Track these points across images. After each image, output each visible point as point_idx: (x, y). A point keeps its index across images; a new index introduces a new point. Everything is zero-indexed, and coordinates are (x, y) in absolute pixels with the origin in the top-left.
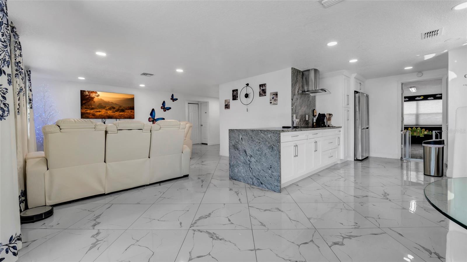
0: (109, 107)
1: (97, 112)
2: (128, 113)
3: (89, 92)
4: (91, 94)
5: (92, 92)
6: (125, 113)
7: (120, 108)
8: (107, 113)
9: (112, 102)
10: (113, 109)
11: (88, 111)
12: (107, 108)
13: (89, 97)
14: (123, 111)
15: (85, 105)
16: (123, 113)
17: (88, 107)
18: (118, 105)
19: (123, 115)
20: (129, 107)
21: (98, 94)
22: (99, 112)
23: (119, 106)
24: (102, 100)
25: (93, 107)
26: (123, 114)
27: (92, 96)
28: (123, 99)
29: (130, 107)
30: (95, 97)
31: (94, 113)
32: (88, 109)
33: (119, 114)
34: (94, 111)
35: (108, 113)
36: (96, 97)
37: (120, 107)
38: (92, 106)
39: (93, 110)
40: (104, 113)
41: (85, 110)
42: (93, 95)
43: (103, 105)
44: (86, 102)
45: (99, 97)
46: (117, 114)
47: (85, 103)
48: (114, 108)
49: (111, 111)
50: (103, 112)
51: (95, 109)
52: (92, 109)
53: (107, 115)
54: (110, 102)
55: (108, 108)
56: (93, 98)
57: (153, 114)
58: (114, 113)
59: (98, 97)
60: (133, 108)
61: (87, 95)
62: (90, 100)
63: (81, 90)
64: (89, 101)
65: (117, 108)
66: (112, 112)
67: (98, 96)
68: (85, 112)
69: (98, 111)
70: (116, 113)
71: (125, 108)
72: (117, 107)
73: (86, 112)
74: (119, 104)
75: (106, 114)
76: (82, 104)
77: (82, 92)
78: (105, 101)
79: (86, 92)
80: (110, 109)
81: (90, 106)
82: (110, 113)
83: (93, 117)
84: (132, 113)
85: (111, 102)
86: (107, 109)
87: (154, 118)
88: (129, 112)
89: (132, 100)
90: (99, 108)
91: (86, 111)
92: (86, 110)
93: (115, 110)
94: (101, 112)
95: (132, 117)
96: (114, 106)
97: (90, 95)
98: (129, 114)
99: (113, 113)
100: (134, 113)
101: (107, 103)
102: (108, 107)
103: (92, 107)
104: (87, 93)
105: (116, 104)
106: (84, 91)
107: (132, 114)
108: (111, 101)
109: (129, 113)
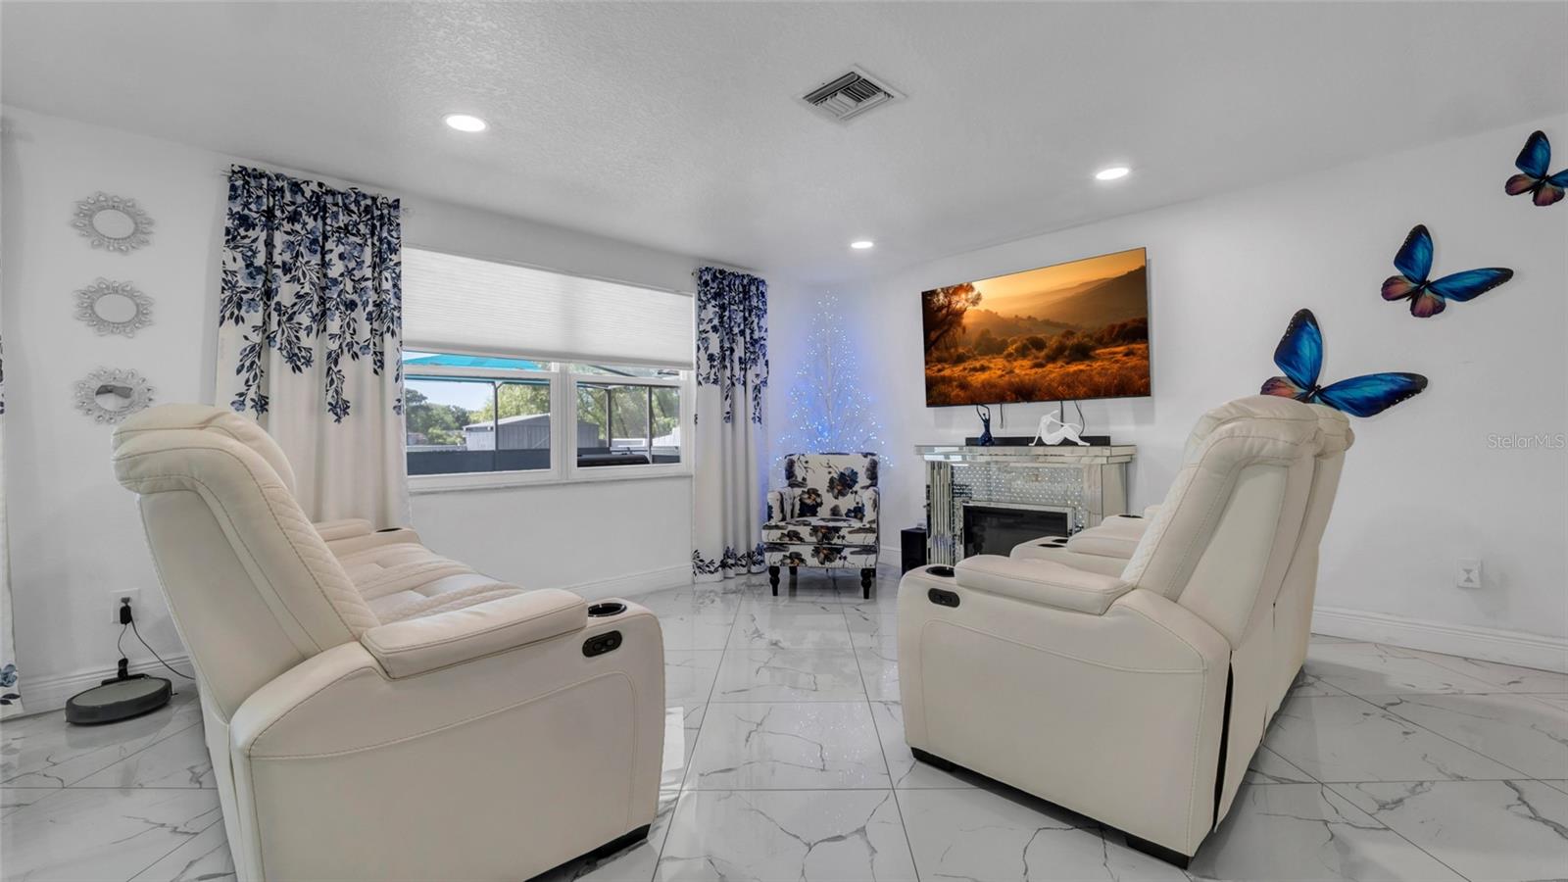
0: (1019, 344)
1: (975, 370)
2: (1108, 361)
3: (946, 291)
4: (955, 299)
5: (959, 289)
6: (1096, 365)
7: (1070, 343)
8: (1011, 372)
9: (1030, 317)
10: (1034, 351)
11: (947, 372)
12: (1011, 349)
13: (948, 314)
14: (1082, 353)
15: (937, 349)
16: (1082, 367)
17: (945, 355)
18: (1057, 325)
19: (1083, 377)
20: (1113, 327)
21: (975, 293)
22: (983, 369)
23: (1062, 331)
24: (991, 313)
25: (961, 350)
26: (1081, 371)
27: (958, 307)
28: (1081, 290)
29: (1124, 326)
30: (965, 310)
31: (965, 377)
32: (945, 361)
33: (1062, 371)
34: (965, 369)
35: (1017, 371)
36: (971, 308)
37: (1070, 334)
38: (956, 346)
39: (961, 368)
40: (999, 372)
41: (935, 368)
42: (960, 301)
43: (998, 339)
44: (938, 333)
45: (981, 303)
46: (1055, 371)
47: (938, 338)
48: (1039, 345)
49: (1027, 363)
50: (995, 370)
51: (969, 358)
52: (960, 359)
53: (1011, 384)
54: (1022, 319)
55: (1016, 350)
56: (959, 314)
57: (1306, 349)
58: (1040, 370)
59: (976, 308)
60: (1137, 332)
61: (941, 308)
62: (951, 324)
63: (923, 294)
64: (947, 331)
65: (1053, 343)
66: (1031, 368)
67: (978, 298)
68: (936, 376)
69: (978, 365)
70: (1050, 366)
71: (1090, 336)
72: (1052, 337)
73: (942, 373)
74: (1061, 321)
75: (1007, 378)
76: (929, 345)
77: (927, 297)
78: (1002, 319)
79: (938, 295)
80: (1023, 352)
81: (953, 350)
82: (1023, 370)
83: (962, 394)
84: (1133, 361)
85: (1025, 317)
86: (1010, 355)
87: (1314, 379)
88: (1119, 357)
89: (1136, 283)
90: (981, 355)
91: (940, 371)
92: (939, 366)
93: (1042, 354)
94: (989, 368)
95: (1135, 385)
96: (1040, 336)
97: (950, 303)
98: (1116, 366)
99: (1034, 371)
100: (1146, 357)
101: (1011, 325)
102: (1014, 342)
103: (956, 350)
104: (941, 297)
105: (1047, 323)
106: (933, 293)
107: (1134, 368)
108: (1024, 314)
109: (1117, 361)
